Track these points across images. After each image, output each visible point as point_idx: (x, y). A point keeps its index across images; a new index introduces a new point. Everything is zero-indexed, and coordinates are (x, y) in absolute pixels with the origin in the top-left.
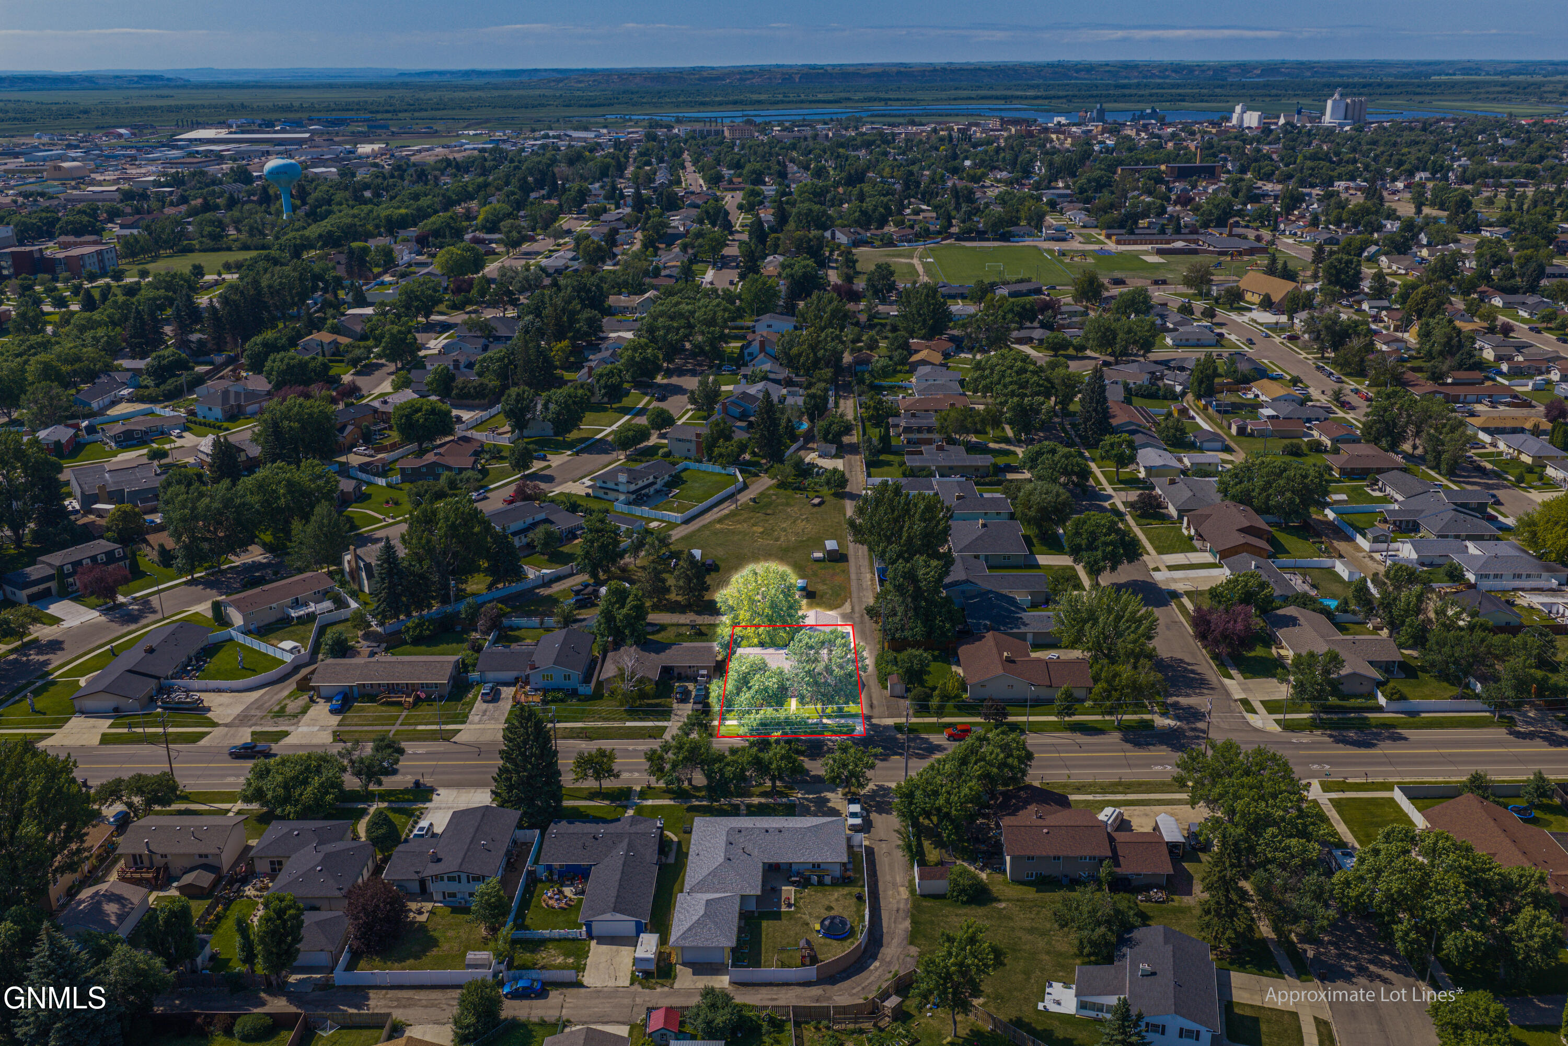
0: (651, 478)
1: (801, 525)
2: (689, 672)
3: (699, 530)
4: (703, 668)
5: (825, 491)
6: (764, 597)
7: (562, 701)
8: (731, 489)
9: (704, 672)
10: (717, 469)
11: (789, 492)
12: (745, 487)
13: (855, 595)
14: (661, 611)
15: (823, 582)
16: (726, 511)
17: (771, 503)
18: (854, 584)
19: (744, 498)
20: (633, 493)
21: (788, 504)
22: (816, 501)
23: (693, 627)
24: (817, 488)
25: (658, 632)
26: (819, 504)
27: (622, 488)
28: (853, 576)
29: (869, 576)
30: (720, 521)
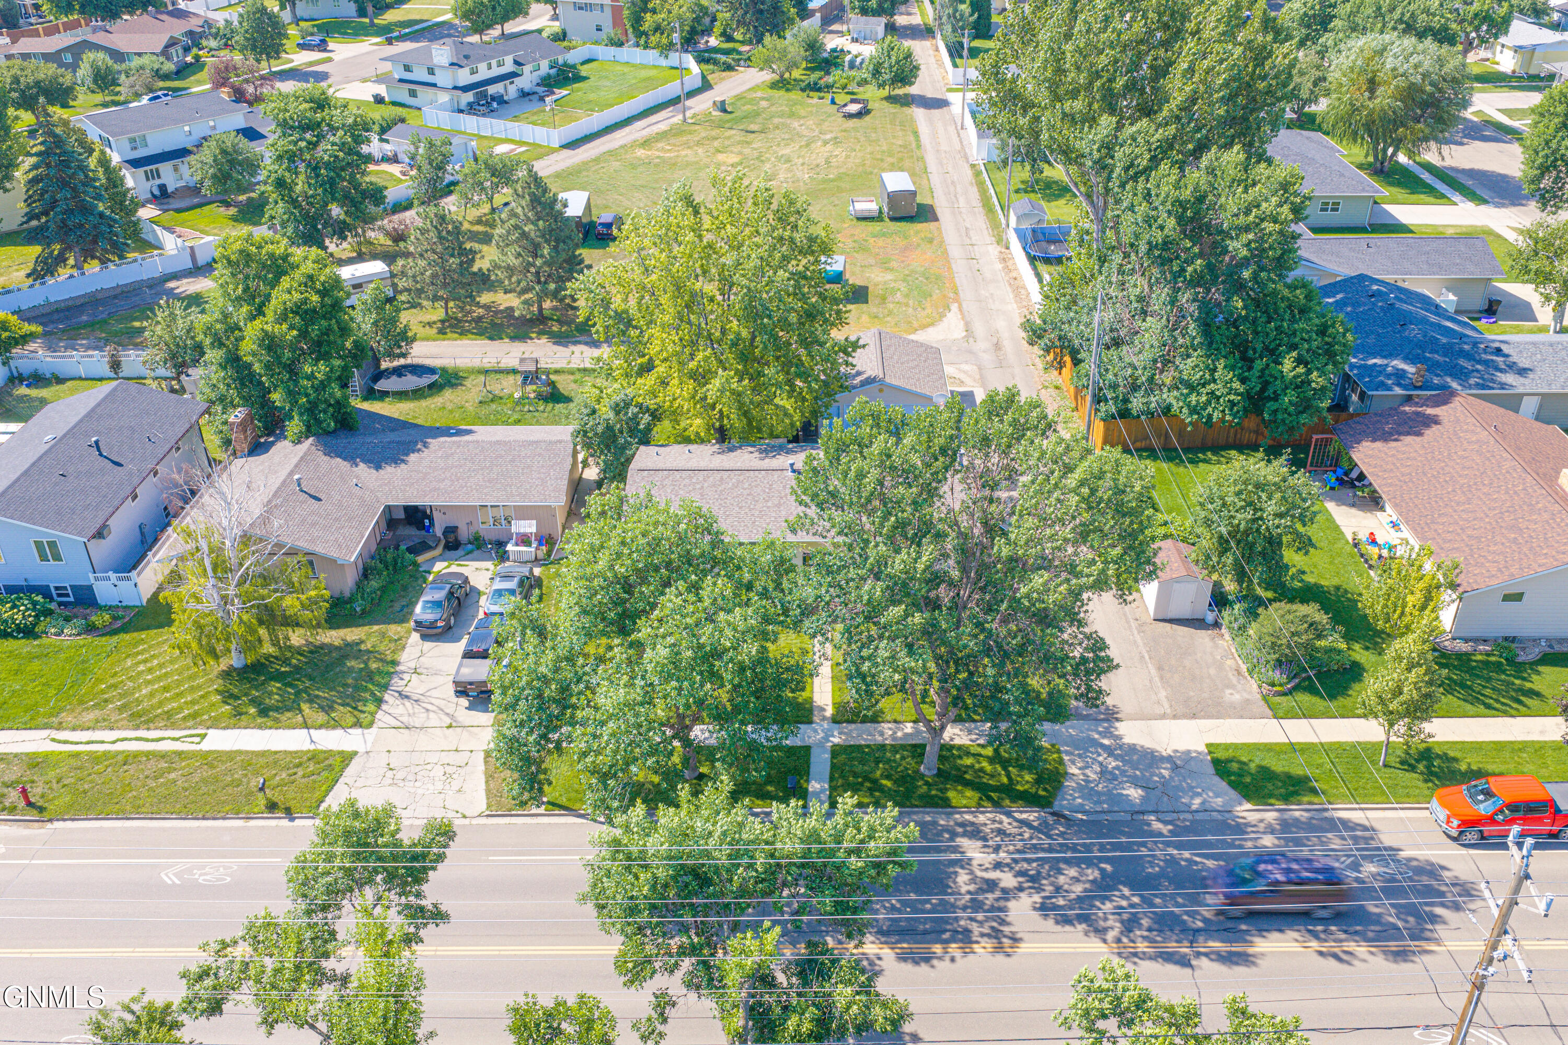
0: (509, 67)
1: (821, 152)
2: (486, 529)
3: (597, 160)
4: (524, 513)
5: (872, 93)
6: (727, 284)
7: (28, 632)
8: (673, 88)
9: (529, 527)
10: (652, 55)
11: (796, 95)
12: (706, 86)
13: (966, 294)
14: (463, 333)
15: (884, 265)
16: (663, 127)
17: (757, 114)
18: (960, 267)
19: (701, 104)
20: (465, 89)
21: (792, 115)
22: (854, 108)
23: (529, 377)
24: (852, 87)
25: (434, 388)
26: (859, 115)
27: (443, 78)
28: (955, 252)
29: (994, 250)
30: (646, 143)
